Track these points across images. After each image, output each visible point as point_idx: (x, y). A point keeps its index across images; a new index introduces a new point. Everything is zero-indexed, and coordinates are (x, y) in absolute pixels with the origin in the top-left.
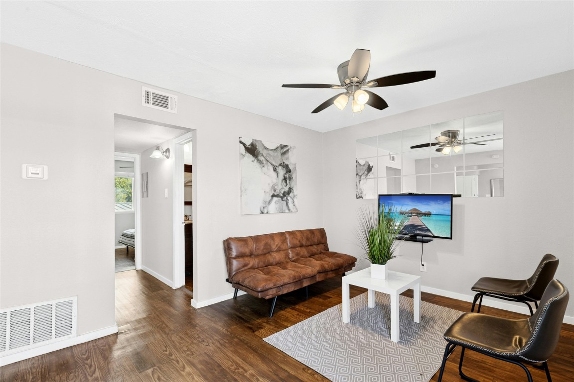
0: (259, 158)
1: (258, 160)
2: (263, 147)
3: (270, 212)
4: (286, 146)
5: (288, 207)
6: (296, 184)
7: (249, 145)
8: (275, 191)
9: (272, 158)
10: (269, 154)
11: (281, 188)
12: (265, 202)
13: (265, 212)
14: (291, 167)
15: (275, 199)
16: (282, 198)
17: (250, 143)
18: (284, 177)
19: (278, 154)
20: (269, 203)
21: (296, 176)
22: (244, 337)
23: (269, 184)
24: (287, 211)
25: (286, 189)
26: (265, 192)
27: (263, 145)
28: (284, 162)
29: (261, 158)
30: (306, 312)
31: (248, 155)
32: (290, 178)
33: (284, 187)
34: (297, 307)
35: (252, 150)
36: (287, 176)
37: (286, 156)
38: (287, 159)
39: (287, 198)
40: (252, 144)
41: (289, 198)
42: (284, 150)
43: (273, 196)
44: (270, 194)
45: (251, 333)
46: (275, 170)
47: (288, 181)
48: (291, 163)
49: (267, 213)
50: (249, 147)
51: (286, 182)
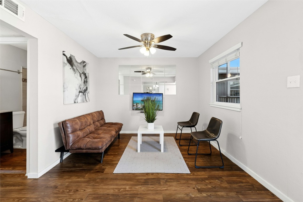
0: (73, 67)
1: (73, 68)
2: (75, 61)
3: (78, 102)
4: (85, 62)
5: (86, 99)
6: (89, 85)
7: (69, 58)
8: (80, 89)
9: (79, 68)
10: (78, 66)
11: (83, 88)
12: (76, 96)
13: (76, 102)
14: (87, 75)
15: (81, 94)
16: (83, 93)
17: (69, 57)
18: (84, 80)
19: (82, 66)
20: (78, 96)
21: (89, 80)
22: (101, 177)
23: (78, 85)
24: (85, 101)
25: (85, 88)
26: (76, 89)
27: (75, 59)
28: (84, 72)
29: (75, 68)
30: (116, 154)
31: (68, 64)
32: (87, 82)
33: (84, 87)
34: (109, 154)
35: (70, 61)
36: (85, 80)
37: (85, 68)
38: (85, 70)
39: (85, 94)
40: (70, 57)
41: (86, 94)
42: (84, 64)
43: (80, 92)
44: (78, 91)
45: (103, 173)
46: (80, 76)
47: (86, 83)
48: (87, 73)
49: (77, 102)
50: (69, 59)
51: (85, 84)
